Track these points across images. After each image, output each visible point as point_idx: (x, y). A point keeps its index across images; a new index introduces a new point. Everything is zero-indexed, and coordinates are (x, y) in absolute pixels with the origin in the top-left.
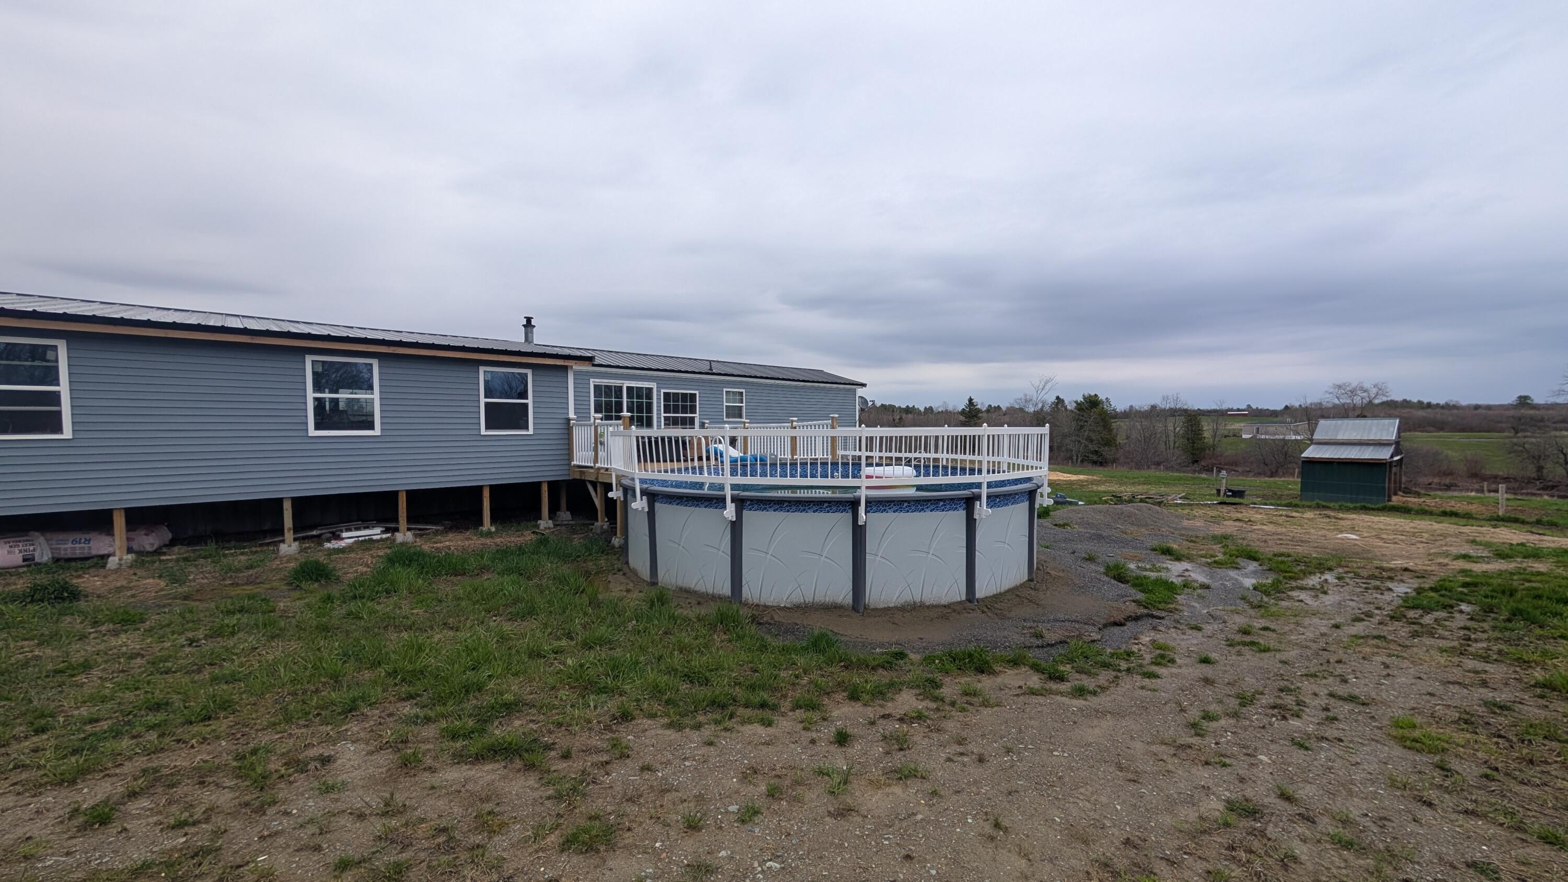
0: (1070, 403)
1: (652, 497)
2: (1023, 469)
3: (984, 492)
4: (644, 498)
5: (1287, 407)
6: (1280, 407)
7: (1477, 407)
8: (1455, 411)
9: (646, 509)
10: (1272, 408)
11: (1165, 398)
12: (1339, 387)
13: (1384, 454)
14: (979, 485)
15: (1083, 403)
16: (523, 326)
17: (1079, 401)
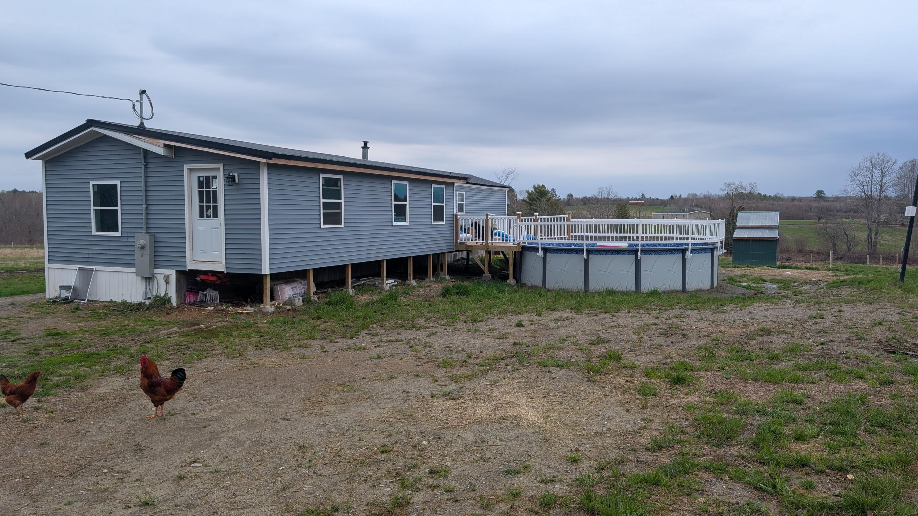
1: (545, 250)
3: (690, 247)
5: (672, 197)
6: (666, 197)
7: (793, 199)
8: (781, 202)
9: (543, 256)
10: (660, 198)
11: (601, 190)
12: (729, 185)
13: (775, 234)
15: (534, 193)
16: (362, 147)
17: (530, 192)
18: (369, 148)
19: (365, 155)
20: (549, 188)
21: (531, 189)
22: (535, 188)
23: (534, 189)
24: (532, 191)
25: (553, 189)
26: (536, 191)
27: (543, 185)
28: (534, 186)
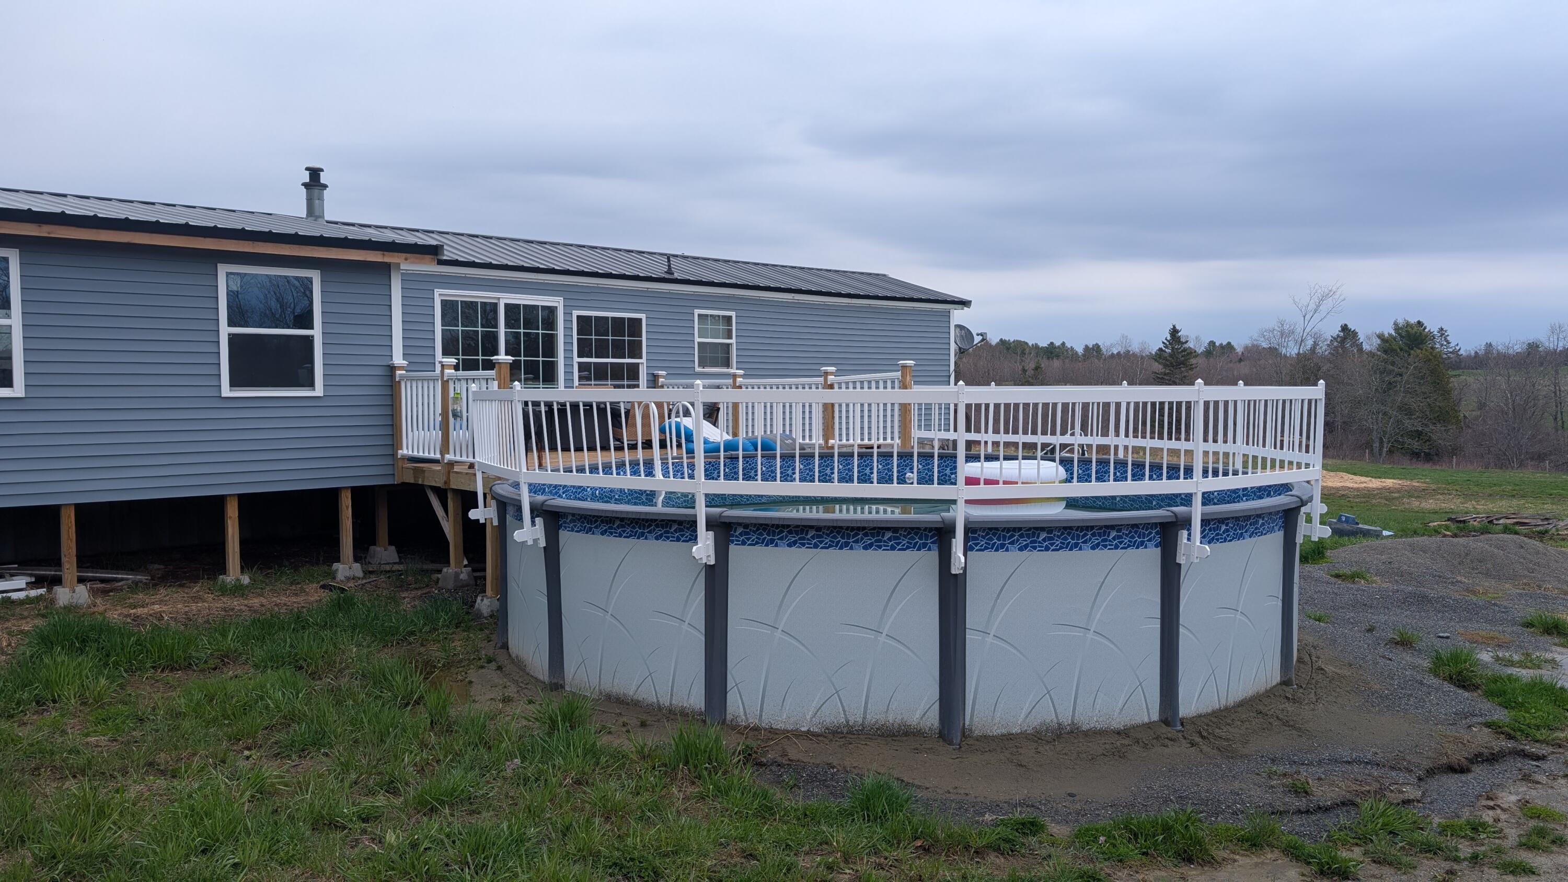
0: (1368, 338)
1: (554, 519)
2: (1273, 467)
3: (1197, 511)
4: (539, 520)
9: (542, 543)
14: (1187, 499)
15: (1395, 339)
16: (304, 184)
17: (1387, 335)
18: (325, 186)
19: (313, 210)
20: (1432, 326)
21: (1389, 330)
22: (1397, 328)
23: (1395, 330)
24: (1390, 335)
25: (1442, 329)
26: (1399, 334)
27: (1419, 322)
28: (1396, 324)
